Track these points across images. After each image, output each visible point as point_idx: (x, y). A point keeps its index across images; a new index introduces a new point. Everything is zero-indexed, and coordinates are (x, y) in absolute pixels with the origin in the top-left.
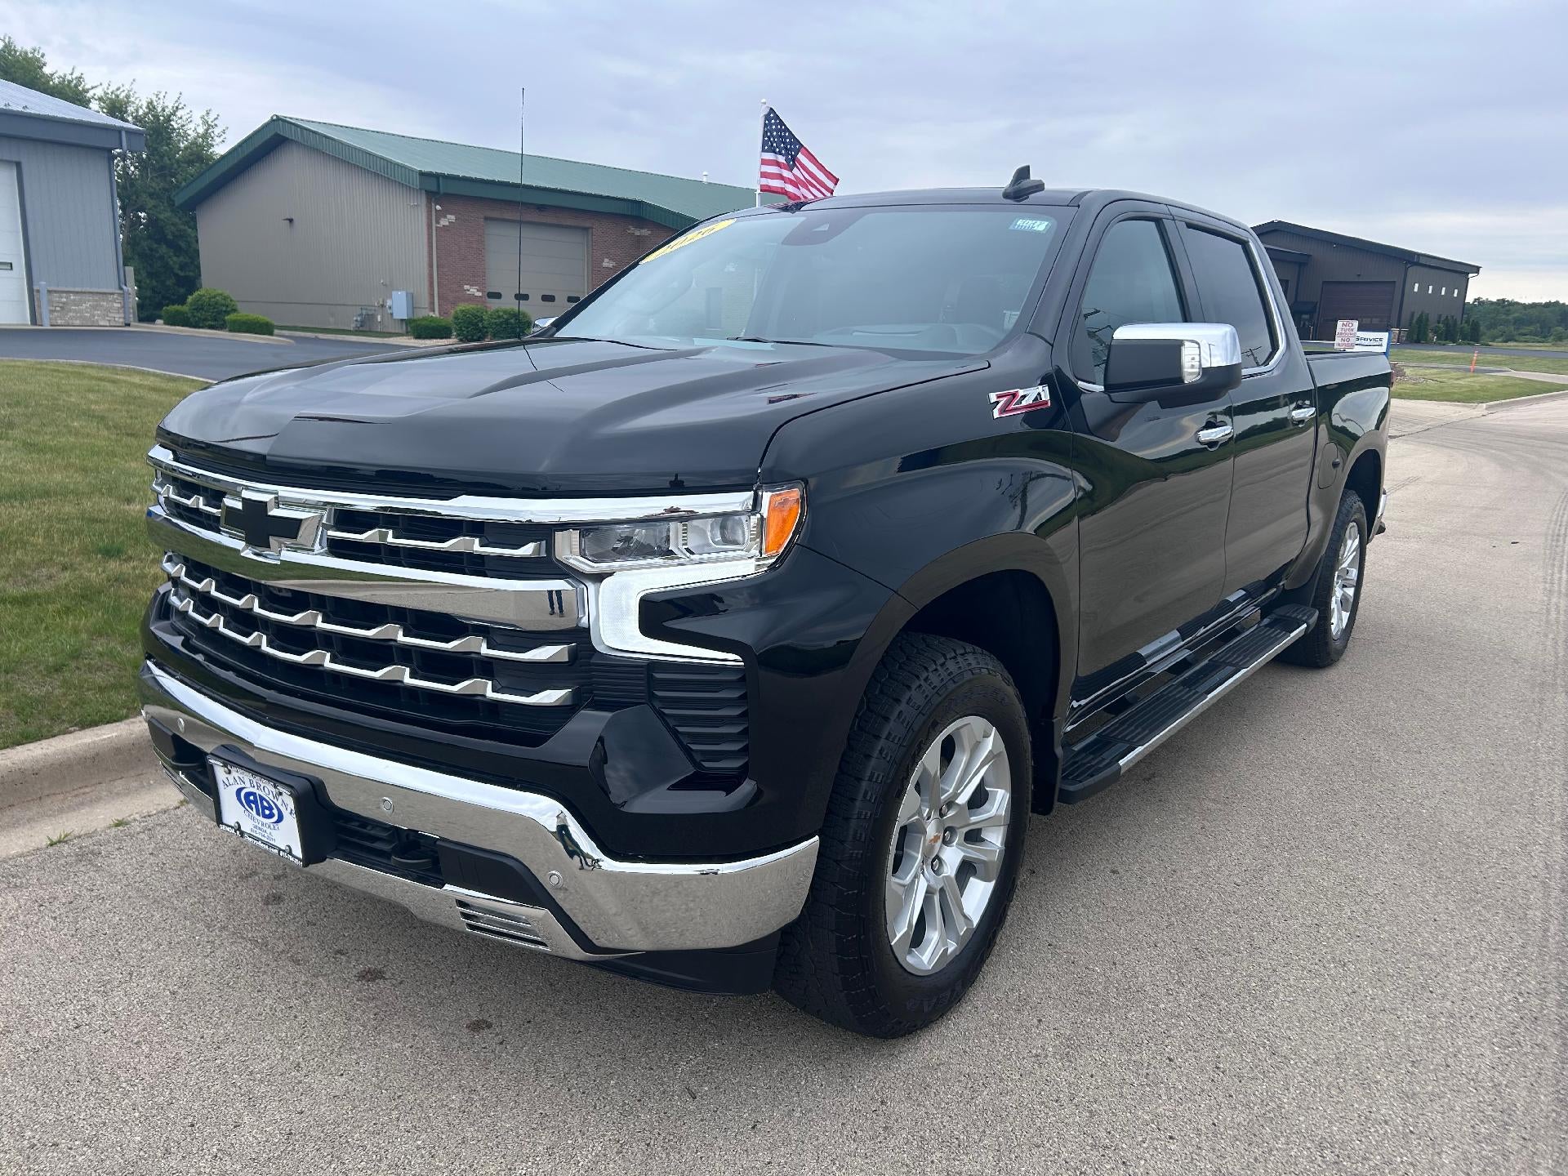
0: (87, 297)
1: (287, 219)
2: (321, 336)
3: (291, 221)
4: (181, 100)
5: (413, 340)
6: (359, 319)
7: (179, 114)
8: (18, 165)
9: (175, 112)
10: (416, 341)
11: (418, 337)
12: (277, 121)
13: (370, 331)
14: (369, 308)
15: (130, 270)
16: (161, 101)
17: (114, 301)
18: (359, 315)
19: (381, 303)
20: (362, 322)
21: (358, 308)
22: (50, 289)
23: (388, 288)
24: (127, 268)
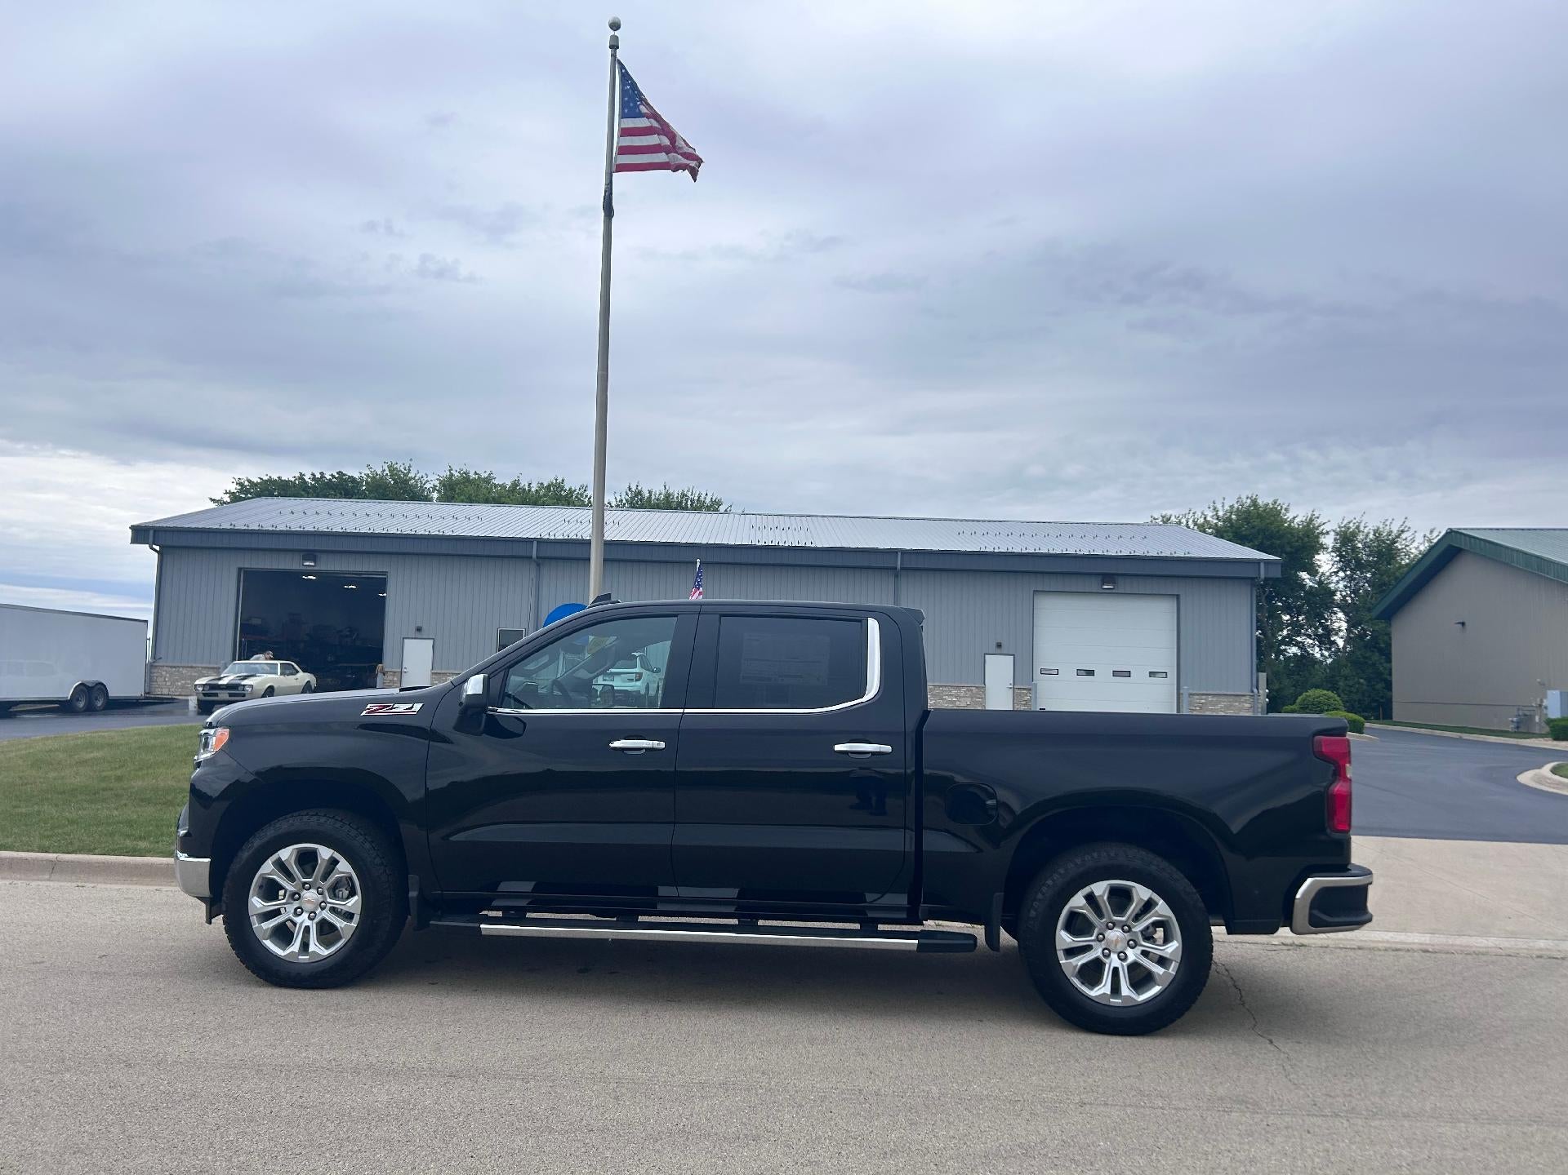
0: (1222, 698)
1: (1460, 623)
2: (1466, 736)
3: (1463, 624)
4: (1406, 524)
5: (1550, 742)
6: (1515, 719)
7: (1404, 536)
8: (1178, 596)
9: (1400, 535)
10: (1555, 743)
11: (1556, 739)
12: (1451, 533)
13: (1529, 733)
14: (1525, 708)
15: (1263, 676)
16: (1388, 527)
17: (1245, 702)
18: (1516, 716)
19: (1539, 703)
20: (1518, 722)
21: (1515, 708)
22: (1191, 692)
23: (1544, 686)
24: (1260, 674)
